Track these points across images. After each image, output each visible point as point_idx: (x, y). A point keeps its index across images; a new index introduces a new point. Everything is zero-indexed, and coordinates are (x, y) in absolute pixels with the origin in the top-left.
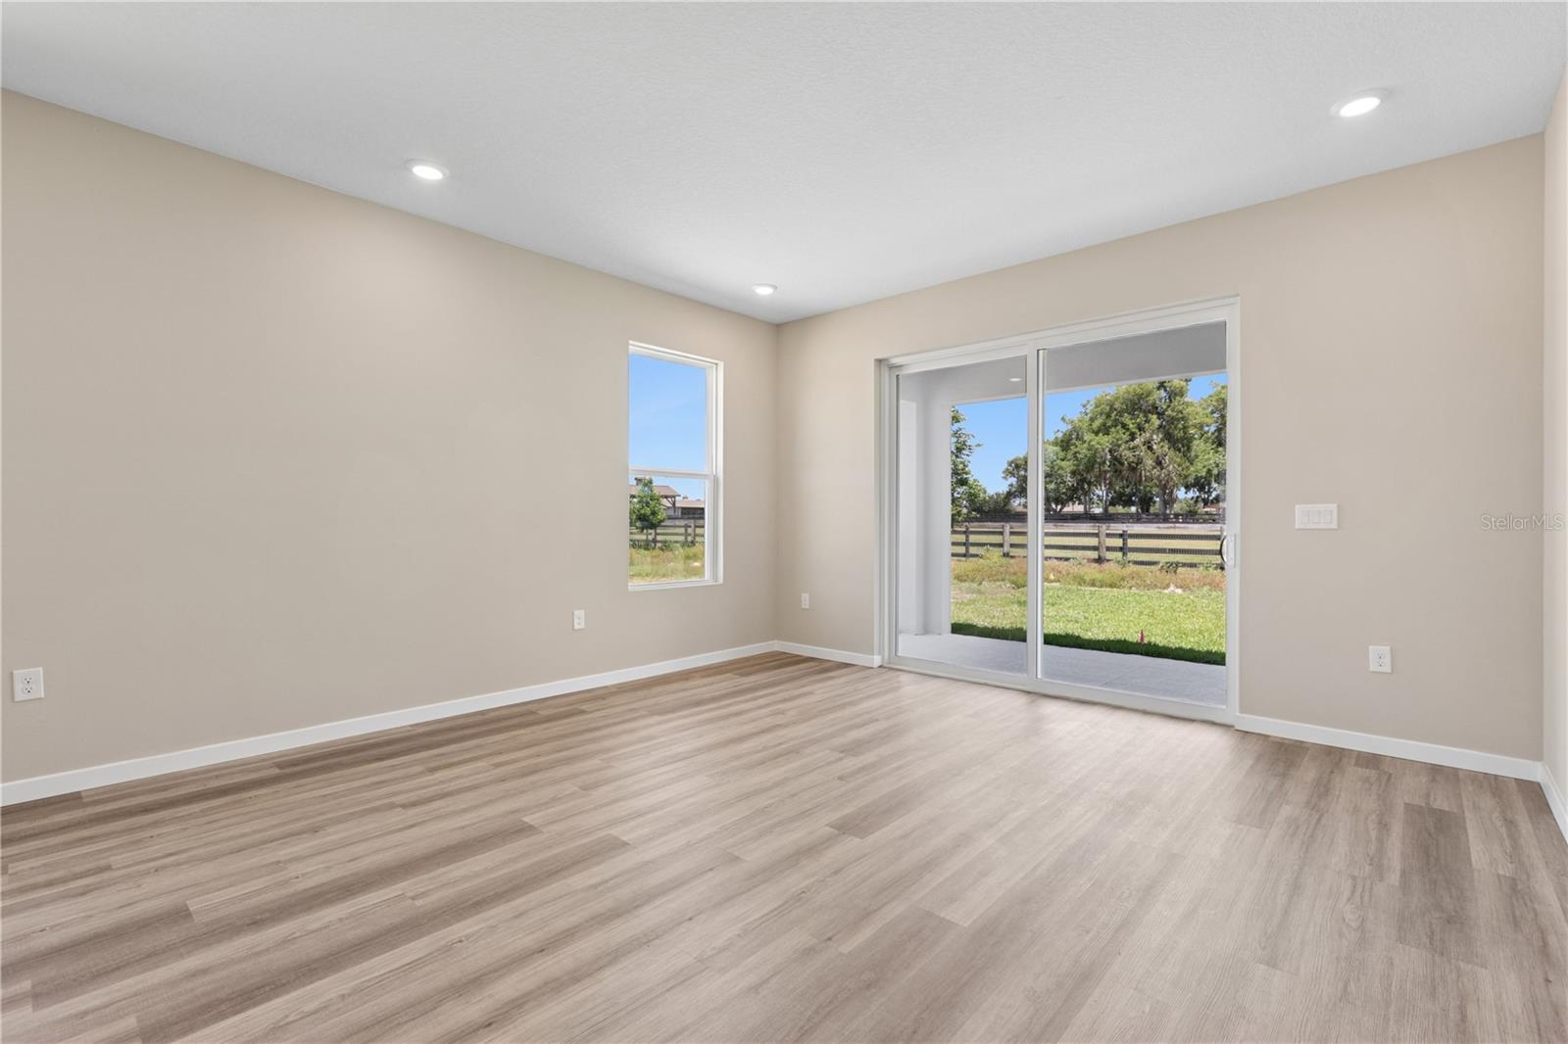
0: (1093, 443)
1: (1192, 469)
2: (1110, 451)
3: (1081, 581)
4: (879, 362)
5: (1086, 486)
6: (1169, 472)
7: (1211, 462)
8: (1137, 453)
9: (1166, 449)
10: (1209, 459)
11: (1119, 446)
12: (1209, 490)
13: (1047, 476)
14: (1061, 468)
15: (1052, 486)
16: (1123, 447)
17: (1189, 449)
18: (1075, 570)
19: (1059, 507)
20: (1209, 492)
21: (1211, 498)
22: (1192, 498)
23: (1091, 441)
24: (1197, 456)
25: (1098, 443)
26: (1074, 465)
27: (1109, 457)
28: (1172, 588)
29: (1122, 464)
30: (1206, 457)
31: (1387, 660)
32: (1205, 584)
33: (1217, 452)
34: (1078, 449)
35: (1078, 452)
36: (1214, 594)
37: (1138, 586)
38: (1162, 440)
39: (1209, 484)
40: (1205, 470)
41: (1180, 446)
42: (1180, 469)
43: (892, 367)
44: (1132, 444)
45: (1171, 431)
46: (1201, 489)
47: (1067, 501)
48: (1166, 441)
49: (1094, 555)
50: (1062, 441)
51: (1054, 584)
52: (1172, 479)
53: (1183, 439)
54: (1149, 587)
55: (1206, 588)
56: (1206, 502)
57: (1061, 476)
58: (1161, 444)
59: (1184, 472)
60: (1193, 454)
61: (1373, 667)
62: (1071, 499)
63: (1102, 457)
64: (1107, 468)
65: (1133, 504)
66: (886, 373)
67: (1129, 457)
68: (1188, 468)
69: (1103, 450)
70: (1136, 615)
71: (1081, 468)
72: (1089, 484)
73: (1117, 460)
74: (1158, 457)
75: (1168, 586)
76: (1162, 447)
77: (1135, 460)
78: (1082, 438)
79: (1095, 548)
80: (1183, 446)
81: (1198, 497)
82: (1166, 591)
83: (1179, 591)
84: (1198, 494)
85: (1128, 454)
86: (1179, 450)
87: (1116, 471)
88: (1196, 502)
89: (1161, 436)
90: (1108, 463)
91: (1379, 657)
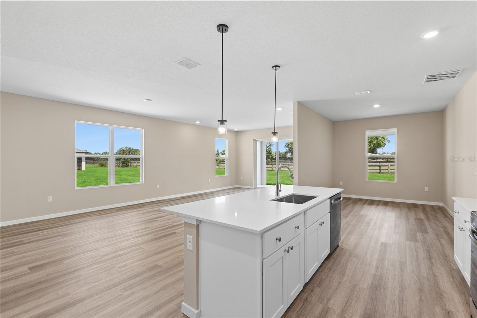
43: (256, 140)
66: (255, 141)
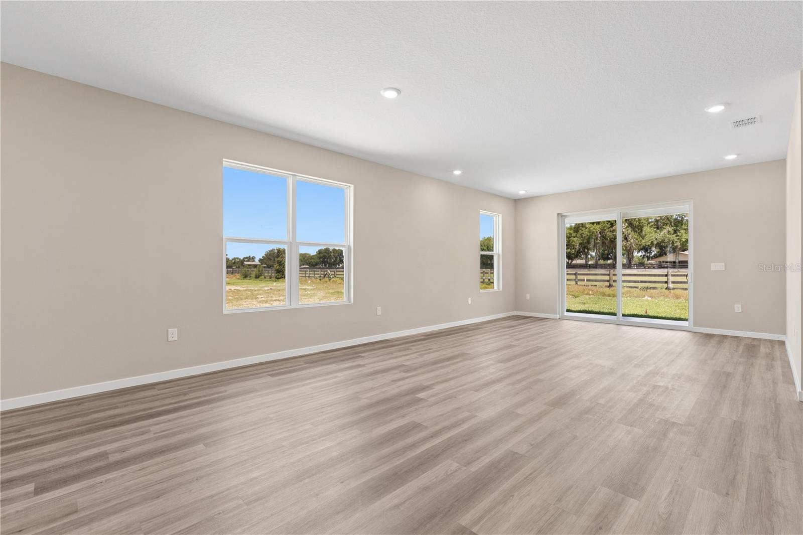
0: (591, 229)
1: (643, 241)
2: (600, 233)
3: (604, 295)
4: (558, 214)
5: (586, 251)
6: (631, 243)
7: (653, 237)
8: (614, 233)
9: (630, 231)
10: (652, 236)
11: (605, 230)
12: (650, 252)
13: (567, 245)
14: (573, 241)
15: (569, 250)
16: (607, 230)
17: (642, 231)
18: (601, 290)
19: (570, 261)
20: (650, 253)
21: (651, 256)
22: (641, 256)
23: (590, 228)
24: (646, 235)
25: (594, 229)
26: (581, 240)
27: (599, 236)
28: (646, 297)
29: (607, 239)
30: (651, 235)
31: (740, 309)
32: (662, 296)
33: (656, 232)
34: (583, 232)
35: (583, 233)
36: (666, 300)
37: (630, 297)
38: (627, 227)
39: (650, 248)
40: (650, 242)
41: (637, 229)
42: (637, 241)
44: (612, 229)
45: (632, 222)
46: (646, 251)
47: (575, 258)
48: (630, 228)
49: (607, 284)
50: (574, 228)
51: (592, 296)
52: (633, 246)
53: (639, 226)
54: (636, 297)
55: (662, 297)
56: (648, 258)
57: (573, 245)
58: (628, 229)
59: (639, 243)
60: (644, 233)
61: (736, 311)
62: (577, 257)
63: (596, 236)
64: (598, 241)
65: (609, 259)
67: (610, 236)
68: (641, 241)
69: (597, 232)
70: (634, 307)
71: (585, 241)
72: (588, 249)
73: (604, 237)
74: (625, 236)
75: (644, 297)
76: (628, 230)
77: (613, 237)
78: (585, 226)
79: (608, 281)
80: (638, 230)
81: (644, 255)
82: (644, 299)
83: (650, 299)
84: (644, 253)
85: (609, 234)
86: (636, 232)
87: (603, 243)
88: (643, 258)
89: (627, 225)
90: (599, 239)
91: (738, 308)
